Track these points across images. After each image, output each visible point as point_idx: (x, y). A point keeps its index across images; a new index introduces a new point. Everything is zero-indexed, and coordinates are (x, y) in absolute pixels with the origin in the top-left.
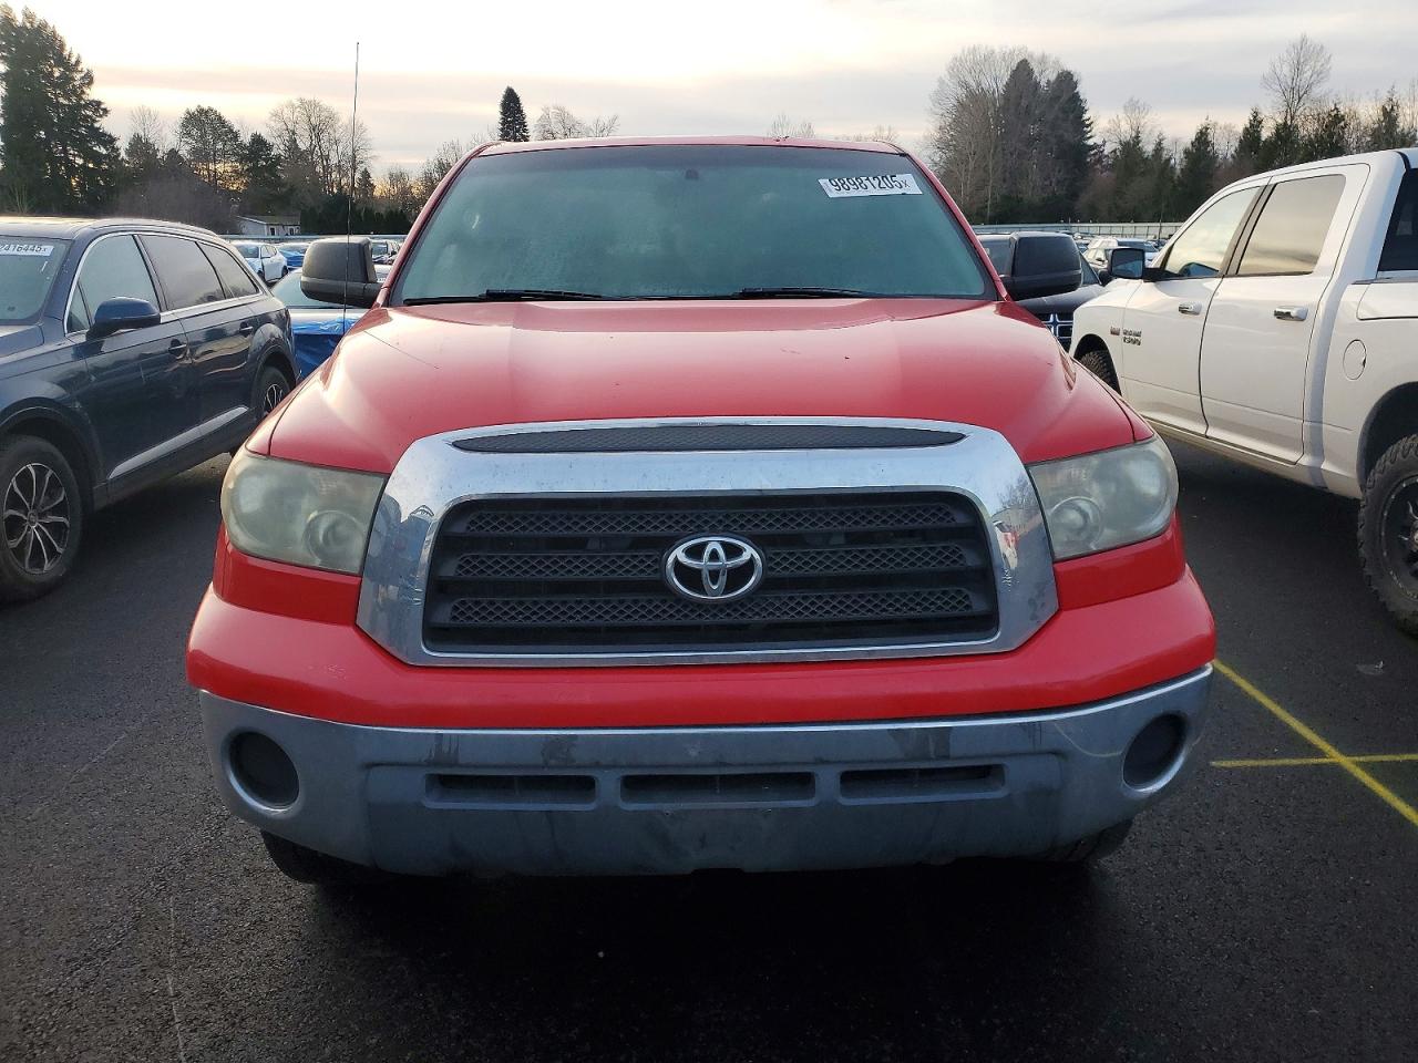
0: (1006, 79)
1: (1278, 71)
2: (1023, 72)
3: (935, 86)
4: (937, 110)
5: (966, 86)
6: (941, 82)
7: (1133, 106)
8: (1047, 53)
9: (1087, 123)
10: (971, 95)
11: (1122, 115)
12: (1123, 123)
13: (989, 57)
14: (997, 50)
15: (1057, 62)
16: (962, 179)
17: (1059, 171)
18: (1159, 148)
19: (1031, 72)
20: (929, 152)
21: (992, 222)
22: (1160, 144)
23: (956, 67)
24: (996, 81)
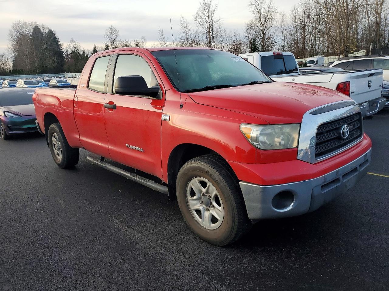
0: (32, 31)
1: (107, 34)
2: (36, 29)
3: (9, 32)
4: (11, 40)
5: (19, 32)
6: (10, 31)
7: (73, 41)
8: (44, 24)
9: (60, 45)
10: (22, 35)
11: (70, 43)
12: (71, 46)
13: (25, 24)
14: (27, 22)
15: (47, 27)
16: (26, 60)
17: (56, 59)
18: (84, 53)
19: (39, 30)
20: (10, 52)
21: (39, 73)
22: (84, 51)
23: (14, 26)
24: (29, 31)
